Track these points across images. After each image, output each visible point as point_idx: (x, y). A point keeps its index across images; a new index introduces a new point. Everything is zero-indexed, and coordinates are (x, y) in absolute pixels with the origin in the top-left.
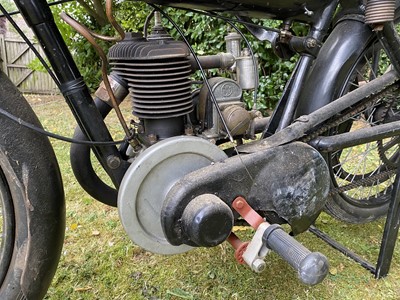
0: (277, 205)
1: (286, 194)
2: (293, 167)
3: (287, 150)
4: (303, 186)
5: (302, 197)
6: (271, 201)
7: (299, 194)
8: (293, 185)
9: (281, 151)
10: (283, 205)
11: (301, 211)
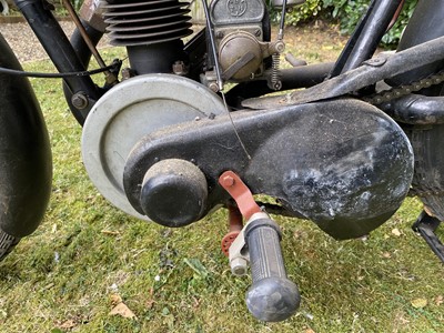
0: (288, 192)
1: (306, 179)
2: (328, 139)
3: (322, 111)
4: (340, 172)
5: (335, 189)
6: (279, 185)
7: (329, 183)
8: (321, 168)
9: (310, 113)
10: (299, 194)
11: (332, 209)
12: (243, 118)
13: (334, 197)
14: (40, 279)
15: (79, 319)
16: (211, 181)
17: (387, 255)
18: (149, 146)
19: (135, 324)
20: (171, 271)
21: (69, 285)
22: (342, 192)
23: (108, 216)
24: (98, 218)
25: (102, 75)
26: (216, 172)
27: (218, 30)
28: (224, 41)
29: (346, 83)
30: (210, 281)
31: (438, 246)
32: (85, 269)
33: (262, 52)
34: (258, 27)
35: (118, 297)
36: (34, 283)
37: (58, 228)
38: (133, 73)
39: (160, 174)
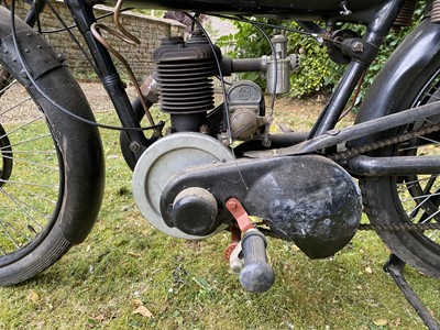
0: (274, 215)
1: (285, 206)
2: (300, 180)
3: (296, 161)
4: (309, 203)
5: (305, 214)
6: (267, 210)
7: (301, 210)
8: (295, 199)
9: (288, 162)
10: (280, 217)
11: (304, 230)
12: (244, 163)
13: (304, 221)
14: (78, 285)
15: (109, 315)
16: (221, 205)
17: (359, 287)
18: (181, 178)
19: (152, 321)
20: (182, 286)
21: (100, 291)
22: (310, 217)
23: (132, 242)
24: (124, 243)
25: (152, 131)
26: (224, 198)
27: (231, 108)
28: (234, 115)
29: (313, 144)
30: (212, 295)
31: (403, 283)
32: (113, 279)
33: (258, 122)
34: (257, 107)
35: (139, 301)
36: (73, 287)
37: (92, 248)
38: (173, 131)
39: (187, 196)
